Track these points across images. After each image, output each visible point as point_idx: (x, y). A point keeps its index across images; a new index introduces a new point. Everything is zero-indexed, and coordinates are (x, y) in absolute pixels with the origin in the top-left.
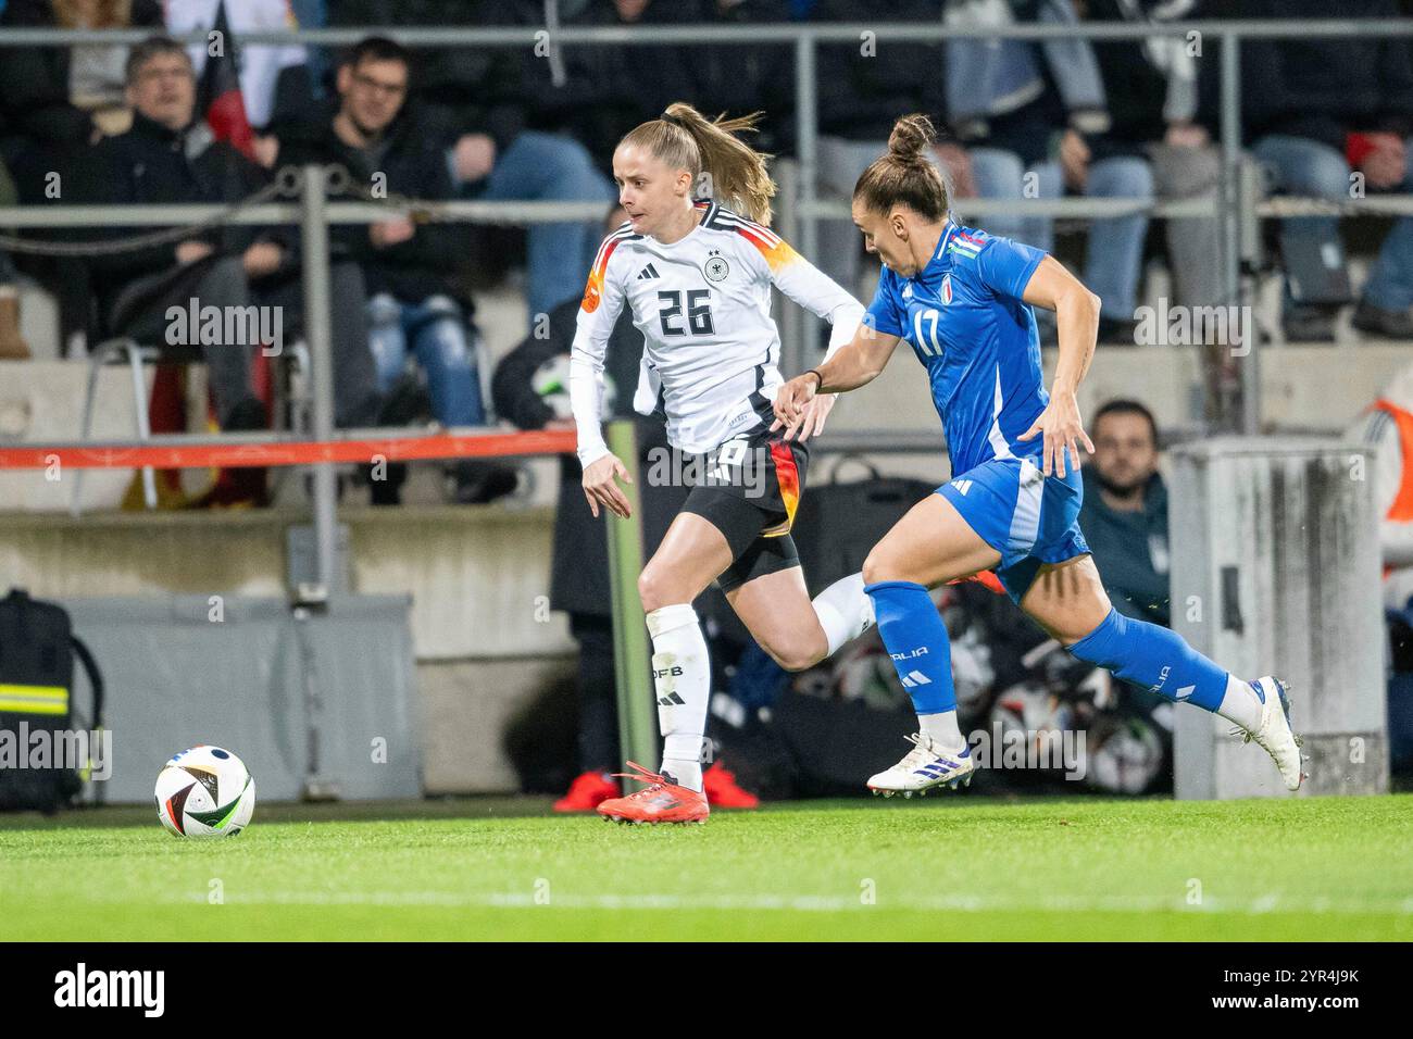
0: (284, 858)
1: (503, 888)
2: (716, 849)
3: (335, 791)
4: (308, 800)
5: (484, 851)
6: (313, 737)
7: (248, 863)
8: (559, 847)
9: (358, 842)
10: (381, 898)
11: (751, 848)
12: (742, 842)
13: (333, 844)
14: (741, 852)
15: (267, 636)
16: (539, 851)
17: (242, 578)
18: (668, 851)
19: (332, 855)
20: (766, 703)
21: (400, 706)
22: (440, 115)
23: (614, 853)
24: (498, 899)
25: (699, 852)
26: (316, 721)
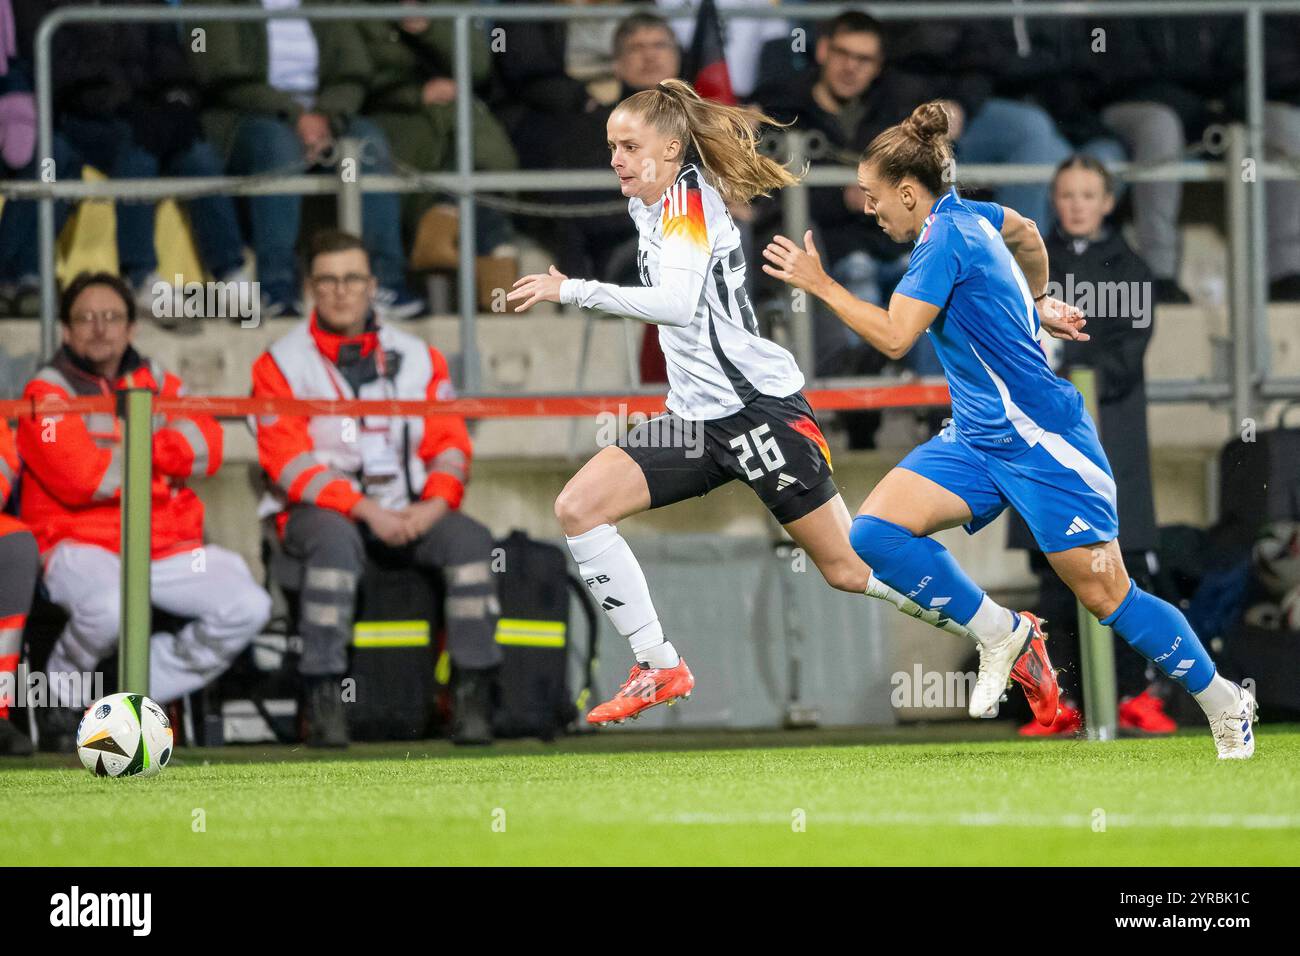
0: (767, 781)
1: (972, 808)
2: (1172, 770)
3: (814, 717)
4: (790, 727)
5: (954, 774)
6: (794, 668)
7: (732, 787)
8: (1023, 770)
9: (836, 765)
10: (859, 818)
11: (1203, 770)
12: (1195, 764)
13: (813, 767)
14: (1194, 773)
15: (751, 572)
16: (1005, 774)
17: (726, 518)
18: (1125, 773)
19: (811, 777)
20: (1219, 633)
21: (876, 638)
22: (912, 83)
23: (1075, 775)
24: (965, 818)
25: (1155, 773)
26: (798, 652)
